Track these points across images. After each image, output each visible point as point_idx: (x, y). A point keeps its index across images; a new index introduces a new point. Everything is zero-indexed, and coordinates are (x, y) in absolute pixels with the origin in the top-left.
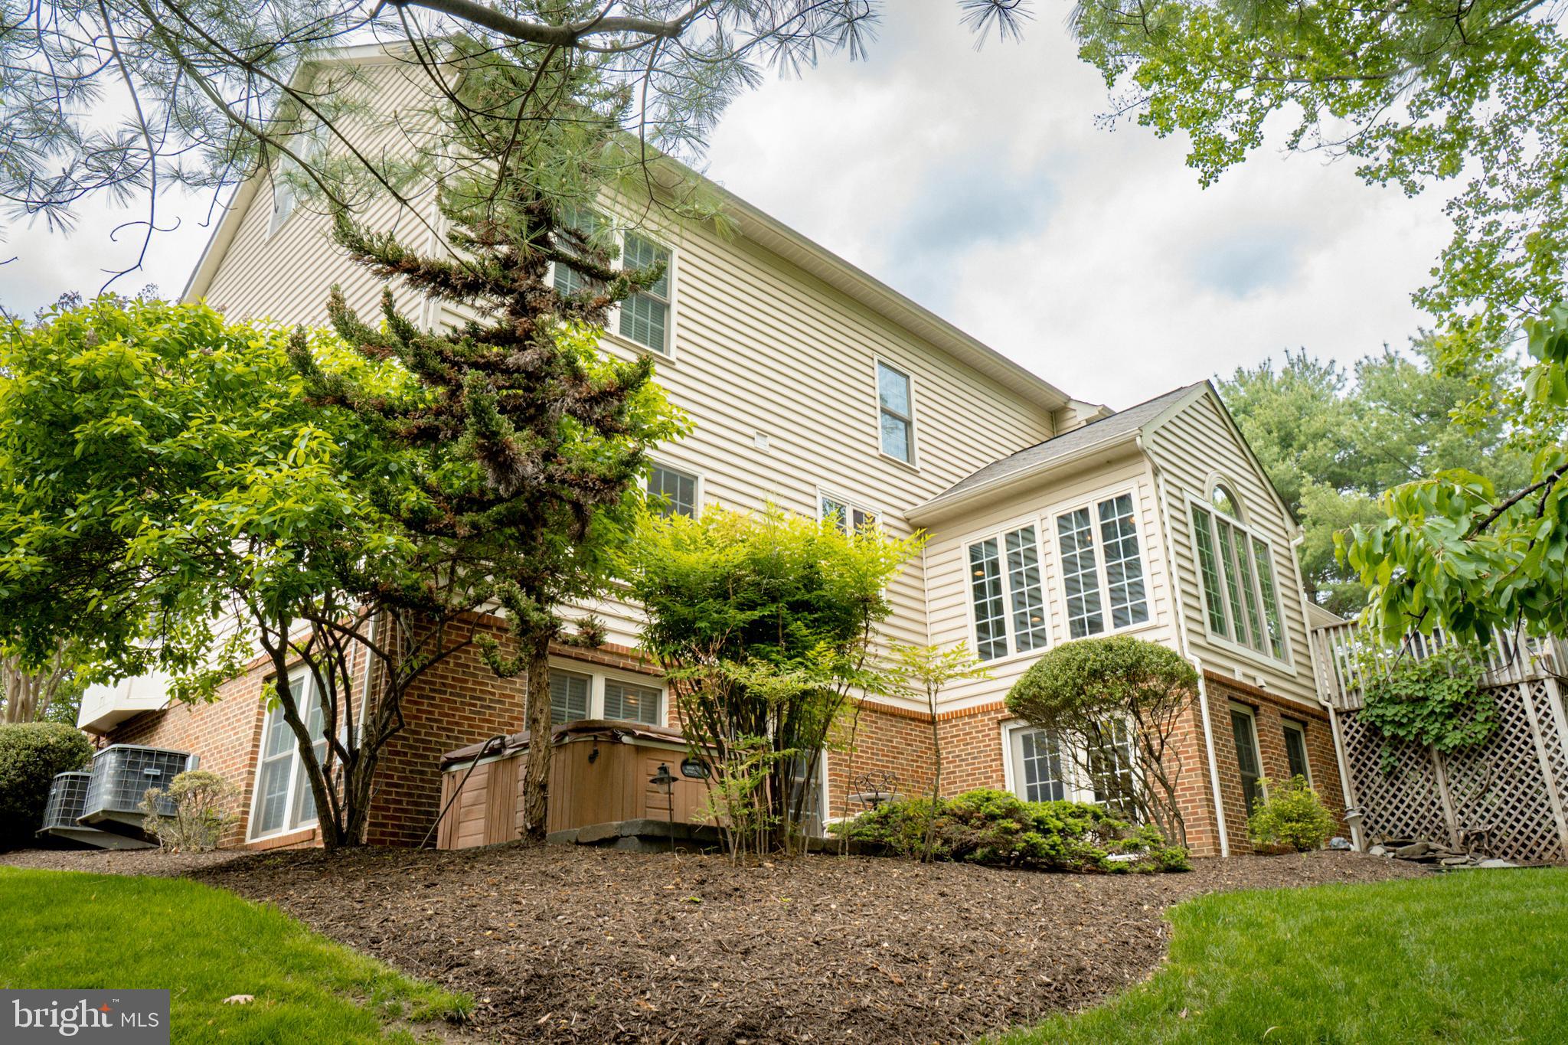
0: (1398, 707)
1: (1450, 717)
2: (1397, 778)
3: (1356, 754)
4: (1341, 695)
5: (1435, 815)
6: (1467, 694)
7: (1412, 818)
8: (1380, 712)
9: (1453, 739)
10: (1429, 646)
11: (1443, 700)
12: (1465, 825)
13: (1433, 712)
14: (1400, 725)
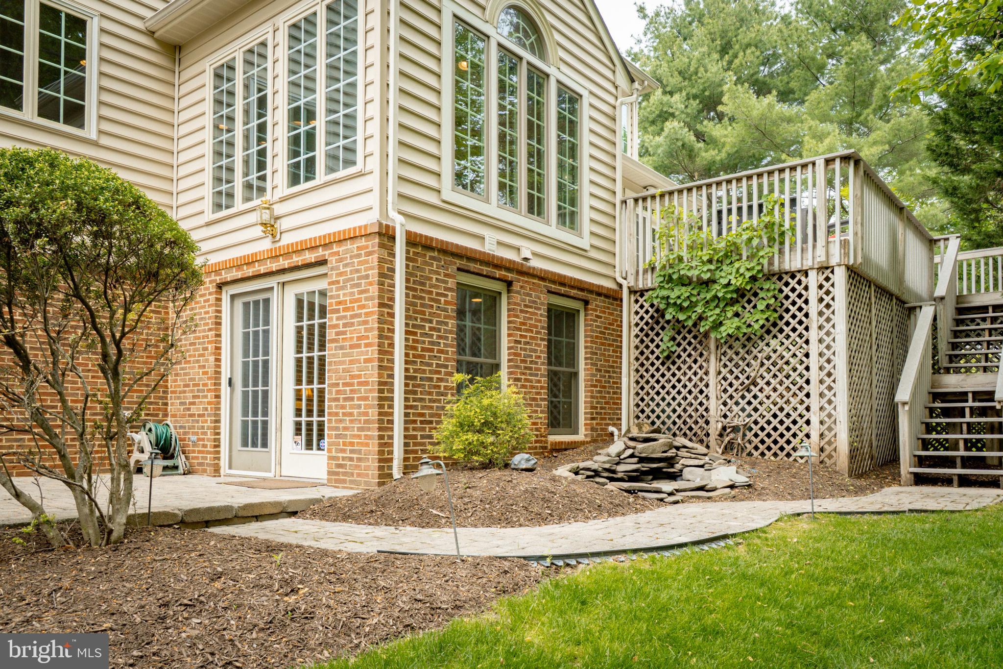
0: (684, 289)
1: (732, 302)
2: (674, 363)
3: (641, 335)
4: (637, 272)
5: (701, 404)
6: (753, 279)
7: (679, 405)
8: (664, 293)
9: (729, 327)
10: (729, 223)
11: (729, 284)
12: (725, 416)
13: (716, 297)
14: (681, 309)
